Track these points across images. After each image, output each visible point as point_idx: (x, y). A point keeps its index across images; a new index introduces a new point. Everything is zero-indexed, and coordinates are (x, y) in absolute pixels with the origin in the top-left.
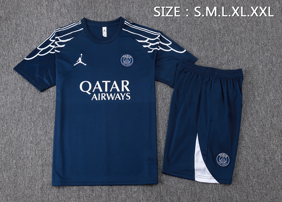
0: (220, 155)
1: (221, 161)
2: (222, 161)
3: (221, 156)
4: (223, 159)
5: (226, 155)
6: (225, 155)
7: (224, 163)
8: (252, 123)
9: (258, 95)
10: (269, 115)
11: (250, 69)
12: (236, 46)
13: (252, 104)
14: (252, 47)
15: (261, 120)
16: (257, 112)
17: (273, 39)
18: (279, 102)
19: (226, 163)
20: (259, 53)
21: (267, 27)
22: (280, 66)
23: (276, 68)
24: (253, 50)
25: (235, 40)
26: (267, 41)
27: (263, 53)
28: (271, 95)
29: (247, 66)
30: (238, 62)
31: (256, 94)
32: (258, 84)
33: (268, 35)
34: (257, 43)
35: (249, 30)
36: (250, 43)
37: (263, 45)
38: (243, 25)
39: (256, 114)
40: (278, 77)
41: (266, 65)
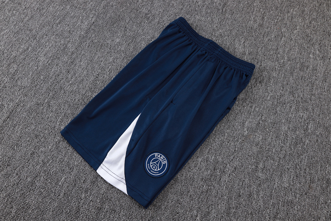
0: (156, 154)
1: (152, 164)
2: (154, 166)
3: (157, 157)
4: (157, 163)
5: (165, 160)
6: (163, 159)
7: (156, 170)
8: (234, 211)
9: (263, 170)
10: (268, 211)
11: (266, 124)
12: (258, 84)
13: (247, 179)
14: (282, 96)
15: (251, 214)
16: (250, 195)
17: (320, 98)
18: (296, 197)
19: (158, 173)
20: (291, 107)
21: (316, 78)
22: (317, 140)
23: (310, 141)
24: (281, 99)
25: (258, 75)
26: (309, 97)
27: (297, 110)
28: (285, 179)
29: (263, 118)
30: (251, 107)
31: (261, 166)
32: (270, 153)
33: (313, 89)
34: (292, 93)
35: (286, 71)
36: (282, 88)
37: (300, 99)
38: (279, 61)
39: (246, 198)
40: (308, 157)
41: (295, 129)
